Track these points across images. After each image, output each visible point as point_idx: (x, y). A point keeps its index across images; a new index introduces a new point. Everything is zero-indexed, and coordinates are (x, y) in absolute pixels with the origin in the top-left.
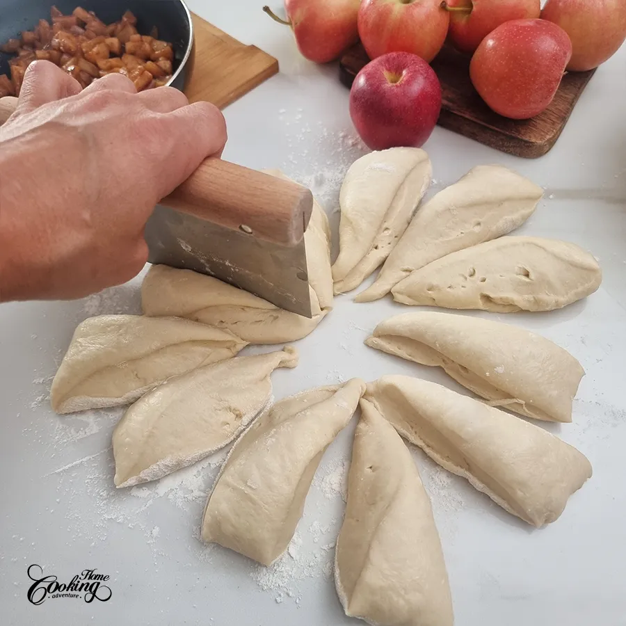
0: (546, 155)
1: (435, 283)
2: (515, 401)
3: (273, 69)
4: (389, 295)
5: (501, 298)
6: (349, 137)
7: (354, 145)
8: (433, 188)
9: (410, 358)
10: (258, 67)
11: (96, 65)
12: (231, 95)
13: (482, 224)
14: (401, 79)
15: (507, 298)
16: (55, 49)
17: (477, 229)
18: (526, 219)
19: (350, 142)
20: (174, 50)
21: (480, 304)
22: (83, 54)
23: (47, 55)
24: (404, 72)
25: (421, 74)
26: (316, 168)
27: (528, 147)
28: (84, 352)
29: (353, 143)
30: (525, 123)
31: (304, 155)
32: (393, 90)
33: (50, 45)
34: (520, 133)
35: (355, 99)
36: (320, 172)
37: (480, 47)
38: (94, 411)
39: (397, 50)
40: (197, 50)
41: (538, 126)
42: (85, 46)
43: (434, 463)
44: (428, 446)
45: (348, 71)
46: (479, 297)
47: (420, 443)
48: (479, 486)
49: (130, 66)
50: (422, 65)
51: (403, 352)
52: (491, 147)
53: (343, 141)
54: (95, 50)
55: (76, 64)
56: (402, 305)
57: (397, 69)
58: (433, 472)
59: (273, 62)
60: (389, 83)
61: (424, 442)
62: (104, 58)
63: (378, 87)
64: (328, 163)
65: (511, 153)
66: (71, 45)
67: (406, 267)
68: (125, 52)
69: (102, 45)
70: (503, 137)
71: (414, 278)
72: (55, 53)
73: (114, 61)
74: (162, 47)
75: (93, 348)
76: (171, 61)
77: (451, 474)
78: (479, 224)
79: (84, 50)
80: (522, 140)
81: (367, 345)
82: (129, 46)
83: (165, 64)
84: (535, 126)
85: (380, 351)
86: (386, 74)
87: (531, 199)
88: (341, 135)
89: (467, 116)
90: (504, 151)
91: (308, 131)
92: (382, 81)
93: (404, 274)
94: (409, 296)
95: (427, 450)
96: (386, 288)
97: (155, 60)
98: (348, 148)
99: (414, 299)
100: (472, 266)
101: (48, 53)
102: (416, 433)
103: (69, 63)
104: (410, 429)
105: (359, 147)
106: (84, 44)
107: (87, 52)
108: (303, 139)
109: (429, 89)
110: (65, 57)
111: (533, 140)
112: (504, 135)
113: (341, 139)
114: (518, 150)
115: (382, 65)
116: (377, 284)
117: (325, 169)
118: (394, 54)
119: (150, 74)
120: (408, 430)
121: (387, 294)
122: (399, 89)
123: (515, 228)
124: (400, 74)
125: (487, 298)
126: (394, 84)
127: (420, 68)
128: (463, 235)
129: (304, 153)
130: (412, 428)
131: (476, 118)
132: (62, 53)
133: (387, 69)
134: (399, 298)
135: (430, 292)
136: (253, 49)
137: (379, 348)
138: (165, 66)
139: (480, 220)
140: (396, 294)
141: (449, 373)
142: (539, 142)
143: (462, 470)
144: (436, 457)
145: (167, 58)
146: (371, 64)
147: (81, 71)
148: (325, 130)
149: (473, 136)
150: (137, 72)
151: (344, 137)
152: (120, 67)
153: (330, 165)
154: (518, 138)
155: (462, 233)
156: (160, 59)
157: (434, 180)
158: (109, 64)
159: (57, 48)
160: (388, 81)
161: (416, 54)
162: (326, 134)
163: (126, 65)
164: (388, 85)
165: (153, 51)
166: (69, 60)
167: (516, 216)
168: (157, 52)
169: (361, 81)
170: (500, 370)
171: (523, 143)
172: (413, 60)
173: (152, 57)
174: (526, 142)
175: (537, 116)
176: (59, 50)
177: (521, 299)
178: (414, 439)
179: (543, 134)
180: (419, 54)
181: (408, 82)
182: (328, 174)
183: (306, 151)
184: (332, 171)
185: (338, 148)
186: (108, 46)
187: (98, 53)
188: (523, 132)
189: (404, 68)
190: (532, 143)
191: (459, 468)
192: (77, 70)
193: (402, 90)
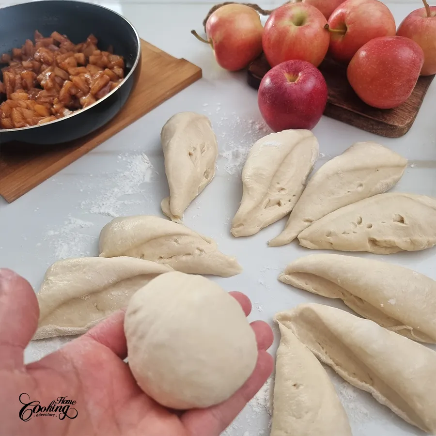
0: (404, 136)
1: (332, 230)
2: (404, 327)
3: (198, 75)
4: (296, 240)
5: (385, 241)
6: (257, 123)
7: (261, 129)
8: (322, 160)
9: (316, 291)
10: (188, 73)
11: (68, 72)
12: (168, 93)
13: (364, 185)
14: (298, 79)
15: (390, 241)
16: (37, 61)
17: (360, 189)
18: (396, 182)
19: (257, 127)
20: (125, 61)
21: (369, 247)
22: (57, 65)
23: (31, 65)
24: (300, 74)
25: (314, 75)
26: (232, 145)
27: (392, 129)
28: (54, 288)
29: (259, 127)
30: (388, 111)
31: (224, 136)
32: (292, 87)
33: (34, 58)
34: (386, 119)
35: (263, 94)
36: (236, 149)
37: (355, 56)
38: (60, 338)
39: (293, 59)
40: (143, 61)
41: (399, 114)
42: (59, 59)
43: (342, 380)
44: (337, 365)
45: (254, 76)
46: (367, 241)
47: (330, 362)
48: (382, 399)
49: (92, 72)
50: (313, 69)
51: (310, 287)
52: (363, 129)
53: (252, 126)
54: (66, 61)
55: (52, 70)
56: (305, 248)
57: (295, 72)
58: (342, 388)
59: (198, 70)
60: (289, 82)
61: (333, 361)
62: (74, 66)
63: (281, 85)
64: (242, 142)
65: (378, 134)
66: (49, 58)
67: (307, 218)
68: (89, 63)
69: (72, 58)
70: (372, 122)
71: (315, 227)
72: (37, 63)
73: (81, 69)
74: (116, 59)
75: (61, 284)
76: (123, 69)
77: (356, 389)
78: (361, 185)
79: (59, 61)
80: (388, 124)
81: (280, 281)
82: (92, 58)
83: (119, 71)
84: (396, 114)
85: (290, 285)
86: (286, 76)
87: (399, 167)
88: (251, 121)
89: (345, 107)
90: (373, 133)
91: (226, 119)
92: (284, 80)
93: (307, 224)
94: (312, 242)
95: (337, 368)
96: (294, 235)
97: (111, 68)
98: (257, 131)
99: (315, 244)
100: (359, 216)
101: (32, 63)
102: (326, 353)
103: (47, 70)
104: (322, 350)
105: (265, 130)
106: (59, 57)
107: (61, 63)
108: (222, 124)
109: (319, 86)
110: (44, 66)
111: (396, 124)
112: (374, 120)
113: (251, 125)
114: (384, 132)
115: (283, 69)
116: (286, 232)
117: (240, 146)
118: (292, 61)
119: (108, 77)
120: (319, 350)
121: (294, 240)
122: (296, 86)
123: (389, 189)
124: (297, 75)
125: (373, 242)
126: (293, 83)
127: (312, 71)
128: (350, 193)
129: (223, 135)
130: (323, 348)
131: (352, 109)
132: (41, 63)
133: (287, 72)
134: (304, 243)
135: (328, 238)
136: (183, 61)
137: (290, 284)
138: (119, 72)
139: (362, 182)
140: (302, 240)
141: (348, 304)
142: (401, 126)
143: (367, 385)
144: (344, 373)
145: (120, 67)
146: (275, 68)
147: (56, 76)
148: (238, 118)
149: (349, 122)
150: (98, 76)
151: (253, 123)
152: (85, 73)
153: (243, 143)
154: (385, 123)
155: (349, 192)
156: (115, 67)
157: (323, 154)
158: (77, 71)
159: (38, 60)
160: (288, 80)
161: (308, 61)
162: (239, 121)
163: (89, 71)
164: (288, 83)
165: (110, 62)
166: (47, 68)
167: (389, 180)
168: (112, 63)
169: (267, 81)
170: (392, 302)
171: (388, 126)
172: (306, 65)
173: (110, 65)
174: (391, 126)
175: (397, 107)
176: (40, 61)
177: (401, 241)
178: (324, 358)
179: (403, 119)
180: (309, 61)
181: (304, 81)
182: (242, 150)
183: (224, 134)
184: (245, 147)
185: (248, 131)
186: (76, 59)
187: (69, 64)
188: (388, 118)
189: (300, 71)
190: (396, 126)
191: (364, 384)
192: (53, 75)
193: (299, 87)
